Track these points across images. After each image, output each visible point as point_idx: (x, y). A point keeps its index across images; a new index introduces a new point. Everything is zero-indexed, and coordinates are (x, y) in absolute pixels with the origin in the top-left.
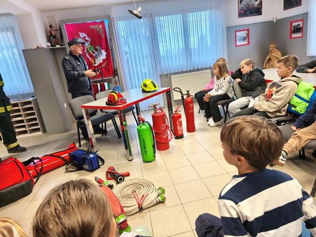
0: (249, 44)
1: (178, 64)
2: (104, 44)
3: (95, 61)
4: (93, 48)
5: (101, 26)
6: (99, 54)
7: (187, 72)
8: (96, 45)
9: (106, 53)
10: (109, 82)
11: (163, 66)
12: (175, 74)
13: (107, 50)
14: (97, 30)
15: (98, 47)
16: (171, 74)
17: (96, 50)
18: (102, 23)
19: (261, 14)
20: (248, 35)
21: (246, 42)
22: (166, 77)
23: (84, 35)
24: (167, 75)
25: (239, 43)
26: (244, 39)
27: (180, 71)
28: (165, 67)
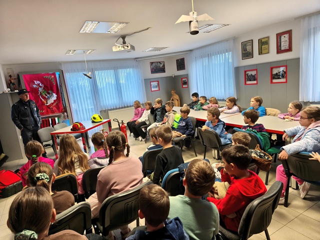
0: (159, 90)
1: (113, 103)
2: (55, 88)
3: (47, 102)
4: (45, 92)
5: (53, 76)
6: (51, 97)
7: (119, 108)
8: (48, 90)
9: (56, 96)
10: (59, 117)
11: (102, 104)
12: (111, 110)
13: (57, 94)
14: (49, 79)
15: (50, 92)
16: (108, 110)
17: (49, 93)
18: (54, 74)
19: (165, 72)
20: (158, 84)
21: (157, 89)
22: (105, 112)
23: (38, 82)
24: (105, 111)
25: (153, 89)
26: (156, 87)
27: (115, 108)
28: (104, 105)
